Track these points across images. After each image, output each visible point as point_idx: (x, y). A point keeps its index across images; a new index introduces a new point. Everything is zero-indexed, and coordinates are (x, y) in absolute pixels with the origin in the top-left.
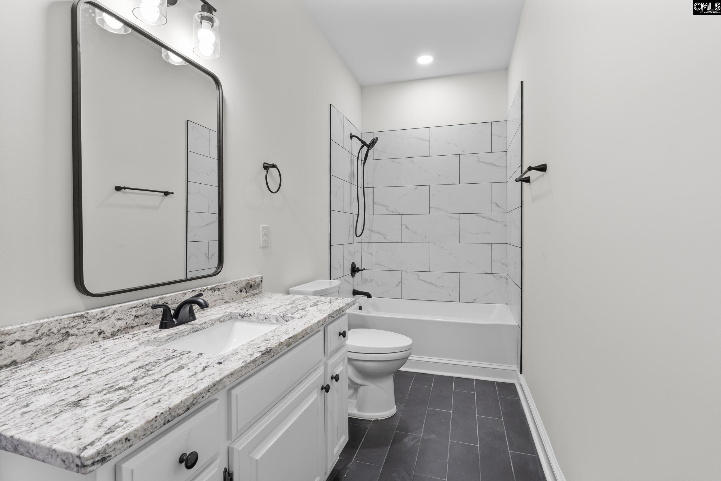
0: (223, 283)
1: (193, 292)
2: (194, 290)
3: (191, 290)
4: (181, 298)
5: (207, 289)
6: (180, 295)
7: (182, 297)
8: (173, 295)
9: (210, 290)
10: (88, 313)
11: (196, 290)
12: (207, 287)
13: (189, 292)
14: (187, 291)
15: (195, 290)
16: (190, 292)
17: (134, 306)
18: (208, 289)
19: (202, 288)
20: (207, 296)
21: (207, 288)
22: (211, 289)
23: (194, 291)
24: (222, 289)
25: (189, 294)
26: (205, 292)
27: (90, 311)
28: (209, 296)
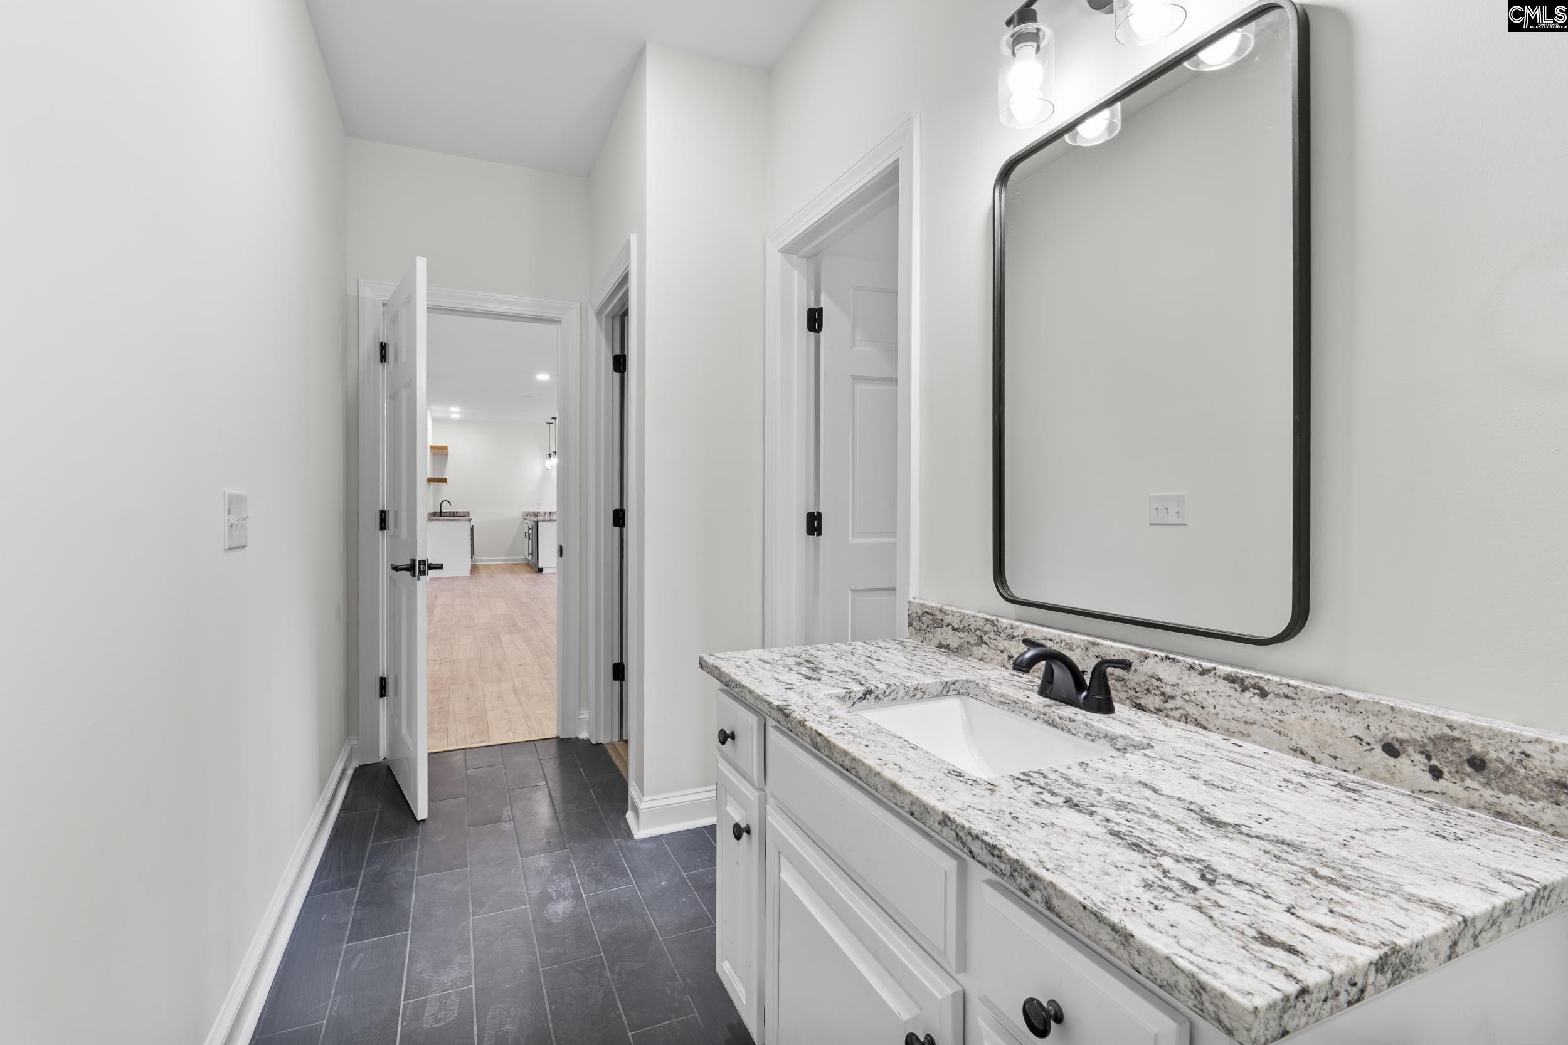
0: (1285, 681)
1: (1168, 661)
2: (1171, 656)
3: (1163, 654)
4: (1135, 661)
5: (1213, 672)
6: (1133, 654)
7: (1138, 661)
8: (1118, 648)
9: (1224, 679)
10: (998, 621)
11: (1178, 661)
12: (1213, 665)
13: (1157, 656)
14: (1152, 652)
15: (1173, 659)
16: (1159, 658)
17: (1049, 637)
18: (1218, 672)
19: (1197, 662)
20: (1213, 691)
21: (1215, 669)
22: (1231, 679)
23: (1169, 659)
24: (1277, 695)
25: (1156, 663)
26: (1206, 676)
27: (1000, 620)
28: (1223, 695)
